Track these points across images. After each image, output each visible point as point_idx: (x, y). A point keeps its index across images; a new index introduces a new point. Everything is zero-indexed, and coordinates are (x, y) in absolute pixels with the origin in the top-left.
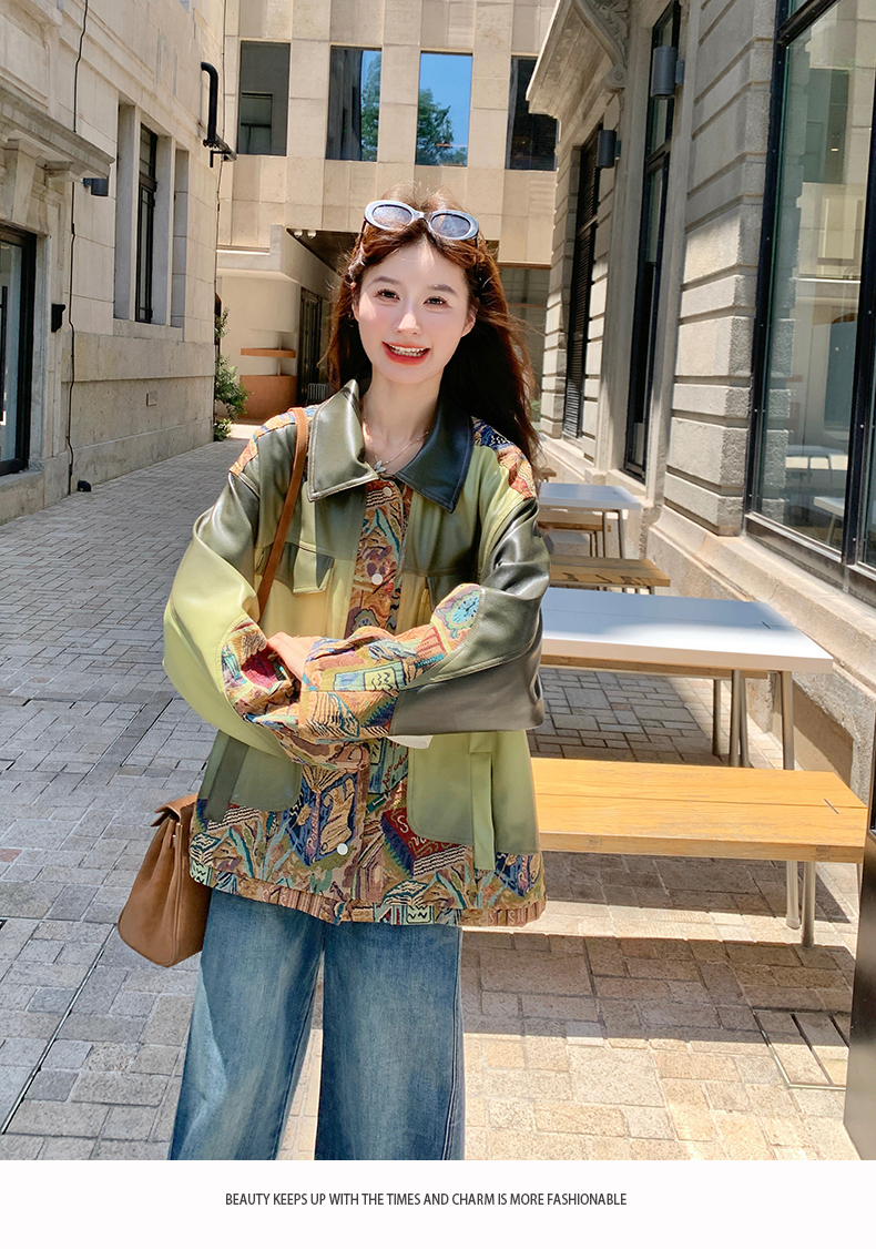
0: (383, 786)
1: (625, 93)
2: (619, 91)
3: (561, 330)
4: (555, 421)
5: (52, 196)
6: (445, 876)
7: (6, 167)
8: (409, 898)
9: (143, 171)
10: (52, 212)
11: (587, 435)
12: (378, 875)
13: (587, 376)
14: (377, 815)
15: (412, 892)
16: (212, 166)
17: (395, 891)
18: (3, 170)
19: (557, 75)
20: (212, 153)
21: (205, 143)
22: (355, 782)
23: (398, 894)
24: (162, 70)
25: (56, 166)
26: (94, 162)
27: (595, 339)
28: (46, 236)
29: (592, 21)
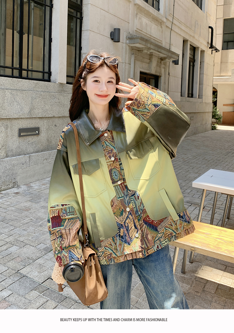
0: (139, 212)
5: (163, 66)
6: (167, 227)
7: (150, 60)
8: (161, 239)
9: (191, 57)
10: (163, 70)
12: (150, 237)
14: (141, 221)
15: (161, 237)
17: (156, 239)
18: (149, 60)
22: (132, 215)
23: (157, 239)
25: (164, 58)
26: (173, 56)
28: (161, 76)
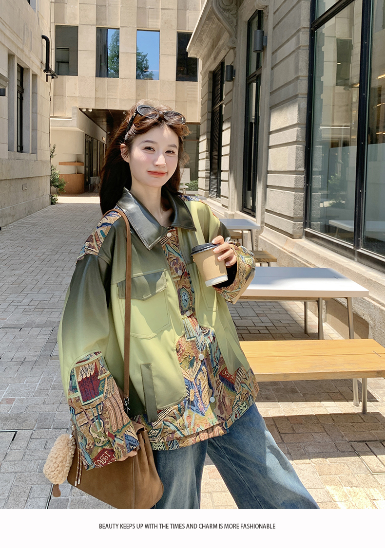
0: (214, 362)
1: (237, 49)
2: (234, 48)
3: (207, 151)
4: (206, 190)
6: (243, 383)
8: (239, 402)
11: (223, 196)
12: (227, 401)
13: (222, 171)
14: (217, 377)
16: (47, 81)
19: (201, 41)
20: (47, 75)
21: (44, 71)
22: (206, 367)
24: (26, 38)
27: (225, 155)
29: (221, 17)
